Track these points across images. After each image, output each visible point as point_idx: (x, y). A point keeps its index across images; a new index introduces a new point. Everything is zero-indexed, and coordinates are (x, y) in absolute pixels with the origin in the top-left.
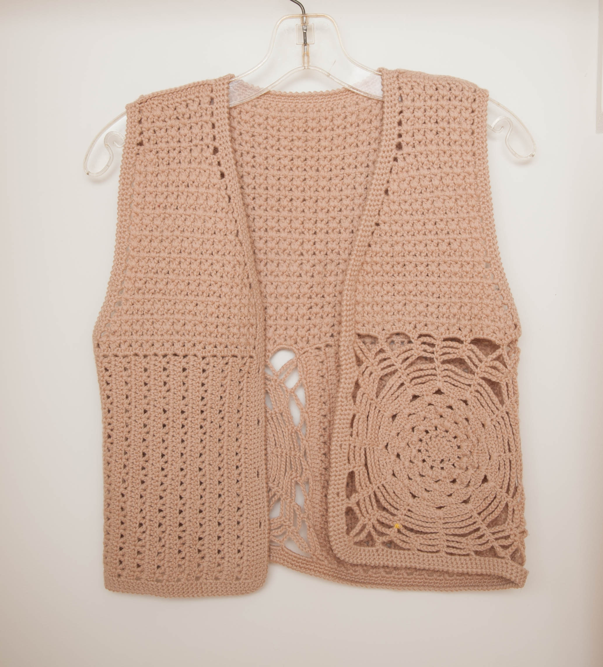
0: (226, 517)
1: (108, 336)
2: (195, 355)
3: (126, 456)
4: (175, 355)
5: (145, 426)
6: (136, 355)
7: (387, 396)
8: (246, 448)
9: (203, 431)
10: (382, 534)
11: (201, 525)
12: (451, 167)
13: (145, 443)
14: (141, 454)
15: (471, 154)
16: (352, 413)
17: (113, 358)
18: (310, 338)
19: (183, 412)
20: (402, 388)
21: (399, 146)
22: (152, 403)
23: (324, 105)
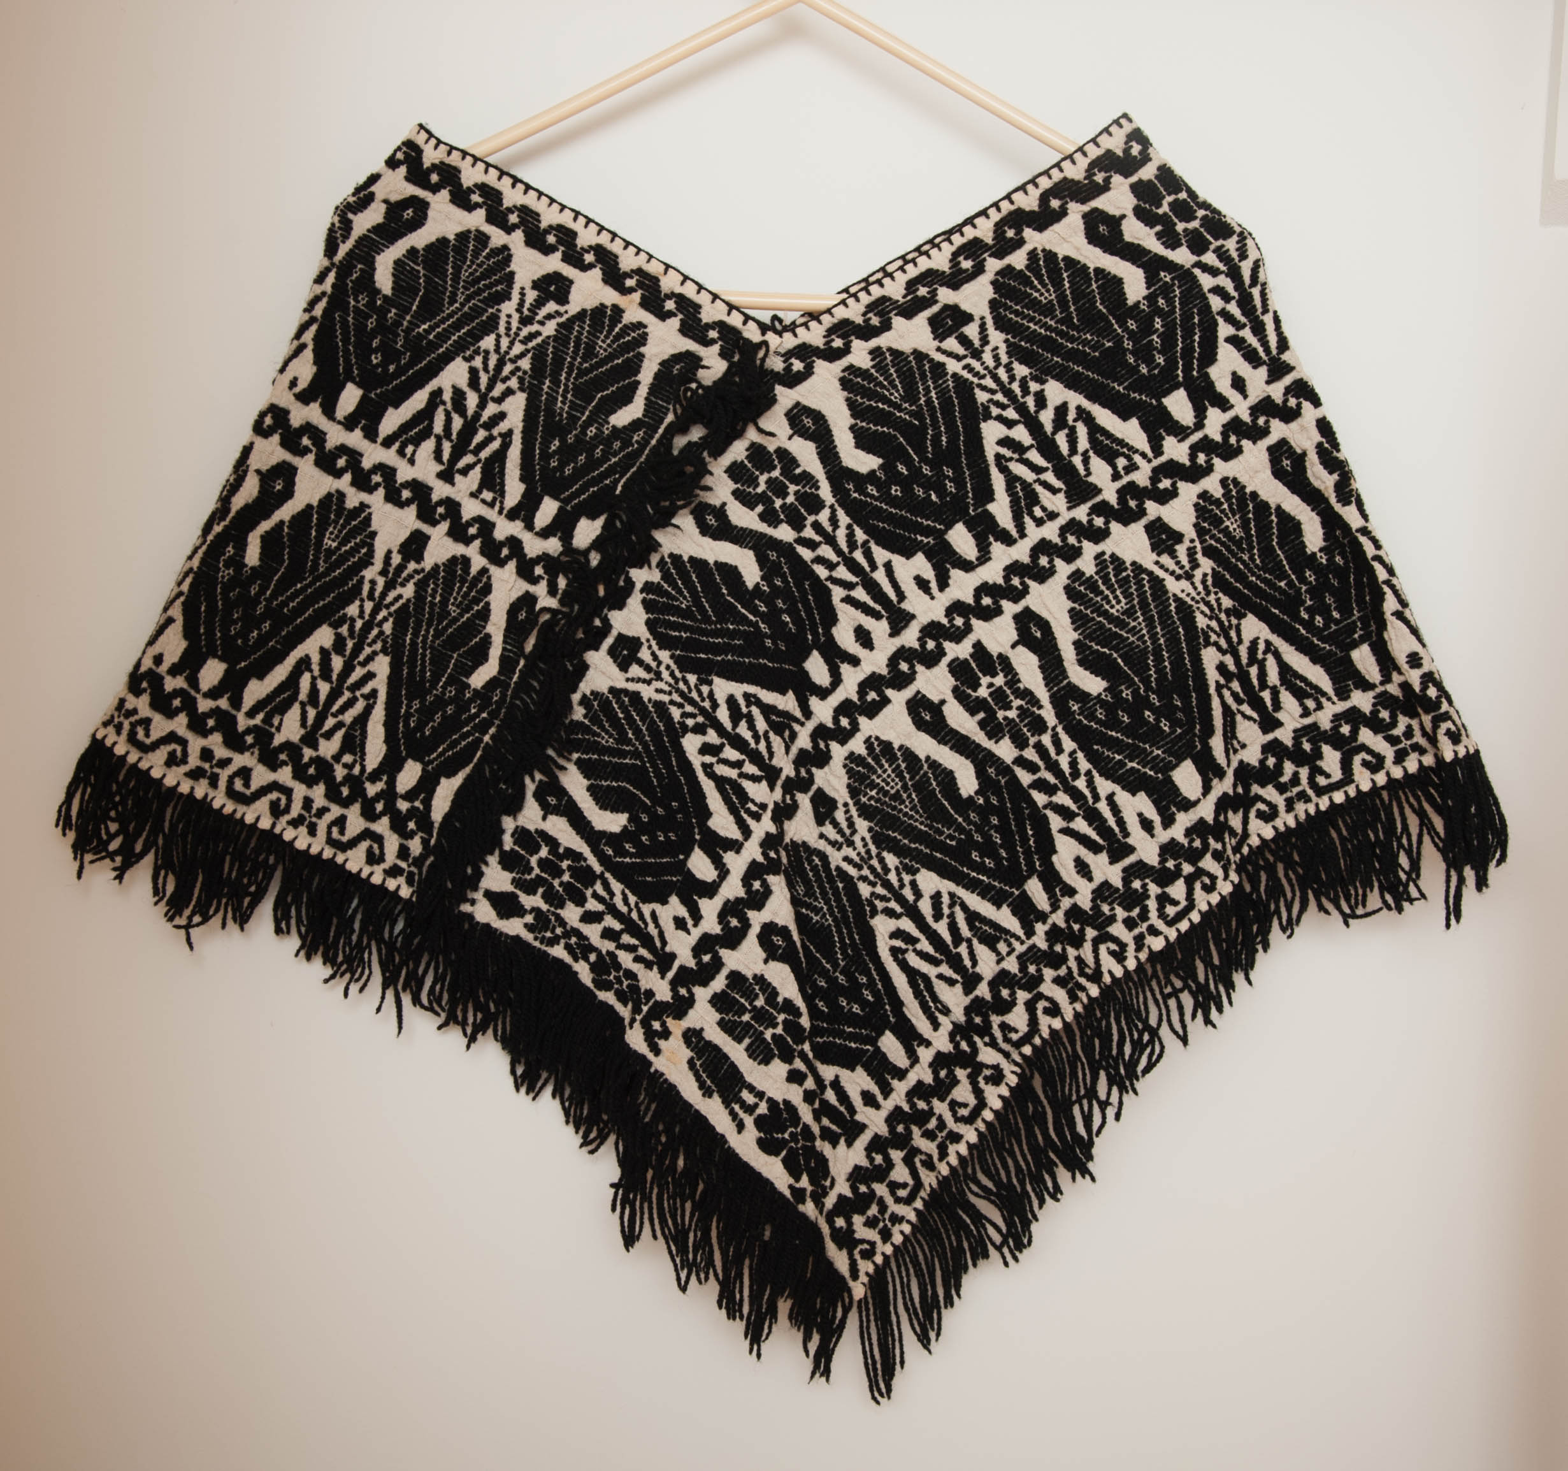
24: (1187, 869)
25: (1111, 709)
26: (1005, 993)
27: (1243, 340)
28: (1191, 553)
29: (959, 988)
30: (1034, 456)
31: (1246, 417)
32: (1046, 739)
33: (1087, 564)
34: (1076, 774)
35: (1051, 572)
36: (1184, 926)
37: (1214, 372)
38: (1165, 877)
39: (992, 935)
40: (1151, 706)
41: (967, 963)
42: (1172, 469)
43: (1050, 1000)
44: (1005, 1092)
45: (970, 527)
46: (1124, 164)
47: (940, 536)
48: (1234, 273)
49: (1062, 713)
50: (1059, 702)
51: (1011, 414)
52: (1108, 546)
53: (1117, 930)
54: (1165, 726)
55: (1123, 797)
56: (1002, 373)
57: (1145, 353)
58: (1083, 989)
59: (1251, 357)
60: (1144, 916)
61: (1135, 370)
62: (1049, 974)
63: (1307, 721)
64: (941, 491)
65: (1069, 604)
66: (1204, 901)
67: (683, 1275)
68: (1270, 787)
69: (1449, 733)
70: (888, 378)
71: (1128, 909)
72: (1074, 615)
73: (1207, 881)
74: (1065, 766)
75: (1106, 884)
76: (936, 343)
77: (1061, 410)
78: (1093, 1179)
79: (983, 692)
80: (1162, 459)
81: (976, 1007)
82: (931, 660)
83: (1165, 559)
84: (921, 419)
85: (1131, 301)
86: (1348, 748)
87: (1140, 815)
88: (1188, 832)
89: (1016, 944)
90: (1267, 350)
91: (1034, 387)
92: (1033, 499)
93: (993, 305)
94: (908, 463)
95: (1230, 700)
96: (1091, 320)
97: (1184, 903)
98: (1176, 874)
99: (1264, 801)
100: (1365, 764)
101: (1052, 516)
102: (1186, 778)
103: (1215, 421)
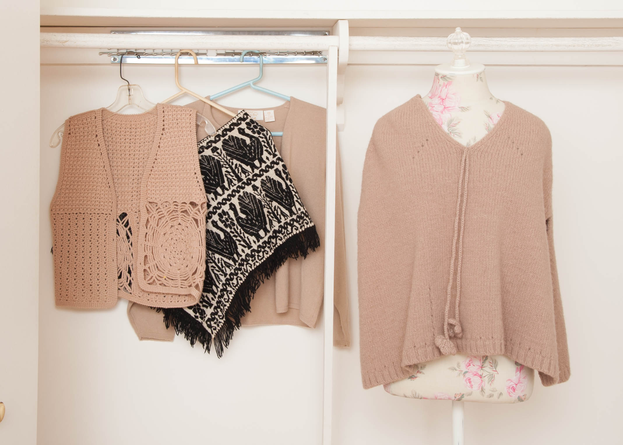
0: (101, 277)
1: (55, 206)
2: (87, 213)
3: (62, 252)
4: (80, 213)
5: (69, 241)
6: (66, 213)
7: (161, 226)
8: (108, 250)
9: (91, 242)
10: (159, 281)
11: (91, 280)
12: (182, 136)
13: (69, 247)
14: (67, 252)
15: (190, 131)
16: (145, 232)
17: (57, 215)
18: (133, 208)
19: (83, 235)
20: (167, 223)
21: (163, 129)
22: (71, 232)
23: (138, 119)
24: (263, 250)
25: (247, 220)
26: (232, 277)
27: (268, 150)
28: (261, 190)
29: (223, 276)
30: (232, 174)
31: (269, 165)
32: (235, 227)
33: (241, 194)
34: (241, 233)
35: (235, 195)
36: (262, 261)
37: (263, 156)
38: (258, 252)
39: (229, 265)
40: (254, 220)
41: (225, 271)
42: (256, 175)
43: (240, 277)
44: (233, 296)
45: (221, 188)
46: (244, 119)
47: (215, 190)
48: (266, 138)
49: (238, 222)
50: (237, 220)
51: (227, 166)
52: (245, 190)
53: (250, 262)
54: (257, 223)
55: (250, 237)
56: (225, 159)
57: (250, 153)
58: (245, 274)
59: (270, 153)
60: (255, 259)
61: (249, 157)
62: (239, 272)
63: (286, 221)
64: (215, 181)
65: (239, 201)
66: (266, 256)
67: (178, 333)
68: (280, 234)
69: (306, 223)
70: (204, 160)
71: (252, 258)
72: (240, 204)
73: (266, 252)
74: (239, 232)
75: (248, 254)
76: (213, 154)
77: (236, 165)
78: (251, 312)
79: (224, 219)
80: (254, 173)
81: (227, 280)
82: (215, 213)
83: (256, 192)
84: (211, 168)
85: (247, 144)
86: (292, 226)
87: (253, 240)
88: (263, 243)
89: (233, 267)
90: (272, 152)
91: (231, 161)
92: (232, 182)
93: (223, 146)
94: (209, 176)
95: (271, 218)
96: (241, 148)
97: (262, 257)
98: (261, 251)
99: (280, 237)
100: (295, 229)
101: (235, 185)
102: (262, 233)
103: (264, 166)
